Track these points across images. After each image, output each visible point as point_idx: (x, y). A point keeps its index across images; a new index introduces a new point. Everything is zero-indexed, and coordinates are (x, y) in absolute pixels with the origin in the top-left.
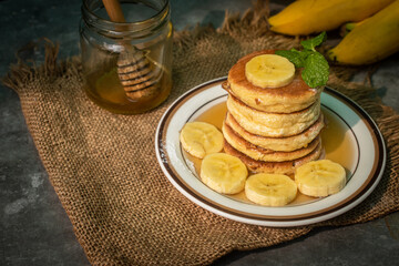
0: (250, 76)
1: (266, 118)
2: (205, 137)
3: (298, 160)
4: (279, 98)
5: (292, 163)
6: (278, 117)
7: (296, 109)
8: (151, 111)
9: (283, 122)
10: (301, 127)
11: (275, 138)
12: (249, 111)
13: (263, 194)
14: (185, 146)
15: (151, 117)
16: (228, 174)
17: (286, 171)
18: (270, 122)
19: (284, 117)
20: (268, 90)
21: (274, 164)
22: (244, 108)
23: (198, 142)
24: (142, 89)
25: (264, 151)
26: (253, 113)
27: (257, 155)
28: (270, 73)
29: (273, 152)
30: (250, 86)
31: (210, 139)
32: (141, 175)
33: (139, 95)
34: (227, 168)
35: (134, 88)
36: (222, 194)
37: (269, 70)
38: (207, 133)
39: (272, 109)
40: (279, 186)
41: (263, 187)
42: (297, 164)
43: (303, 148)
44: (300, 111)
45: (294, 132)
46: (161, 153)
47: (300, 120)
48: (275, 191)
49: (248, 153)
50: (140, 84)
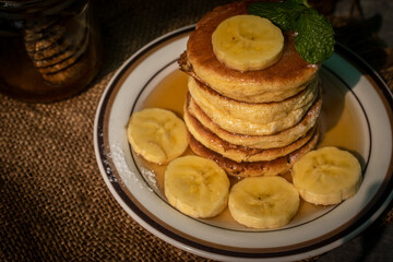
0: (221, 55)
1: (251, 111)
2: (162, 131)
3: (293, 153)
4: (267, 86)
5: (287, 159)
6: (267, 109)
7: (291, 94)
8: (80, 94)
9: (275, 115)
10: (297, 114)
11: (265, 136)
12: (225, 102)
13: (256, 214)
14: (136, 149)
15: (82, 102)
16: (203, 189)
17: (280, 170)
18: (256, 117)
19: (276, 107)
20: (250, 74)
21: (262, 164)
22: (217, 98)
23: (154, 142)
24: (63, 70)
25: (248, 151)
26: (230, 105)
27: (239, 157)
28: (249, 48)
29: (260, 151)
30: (224, 69)
31: (168, 132)
32: (83, 198)
33: (61, 77)
34: (200, 179)
35: (53, 70)
36: (199, 220)
37: (248, 42)
38: (162, 124)
39: (258, 99)
40: (274, 198)
41: (253, 202)
42: (292, 159)
43: (300, 139)
44: (296, 96)
45: (290, 124)
46: (105, 166)
47: (297, 106)
48: (271, 206)
49: (226, 154)
50: (60, 63)
